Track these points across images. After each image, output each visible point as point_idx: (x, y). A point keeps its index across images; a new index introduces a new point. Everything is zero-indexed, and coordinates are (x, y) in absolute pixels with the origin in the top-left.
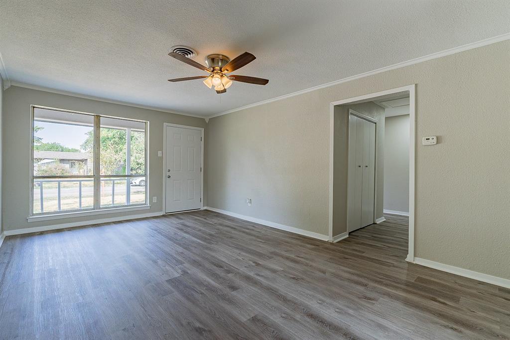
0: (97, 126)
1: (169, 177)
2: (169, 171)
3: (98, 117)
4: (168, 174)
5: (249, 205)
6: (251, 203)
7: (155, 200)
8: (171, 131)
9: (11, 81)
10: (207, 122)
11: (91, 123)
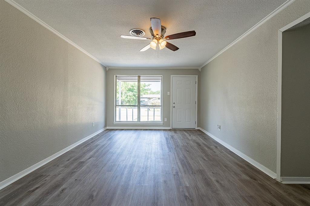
0: (139, 81)
1: (174, 107)
2: (174, 103)
3: (139, 77)
4: (174, 105)
5: (219, 130)
6: (220, 128)
7: (166, 120)
8: (175, 79)
9: (109, 67)
10: (200, 70)
11: (137, 80)
